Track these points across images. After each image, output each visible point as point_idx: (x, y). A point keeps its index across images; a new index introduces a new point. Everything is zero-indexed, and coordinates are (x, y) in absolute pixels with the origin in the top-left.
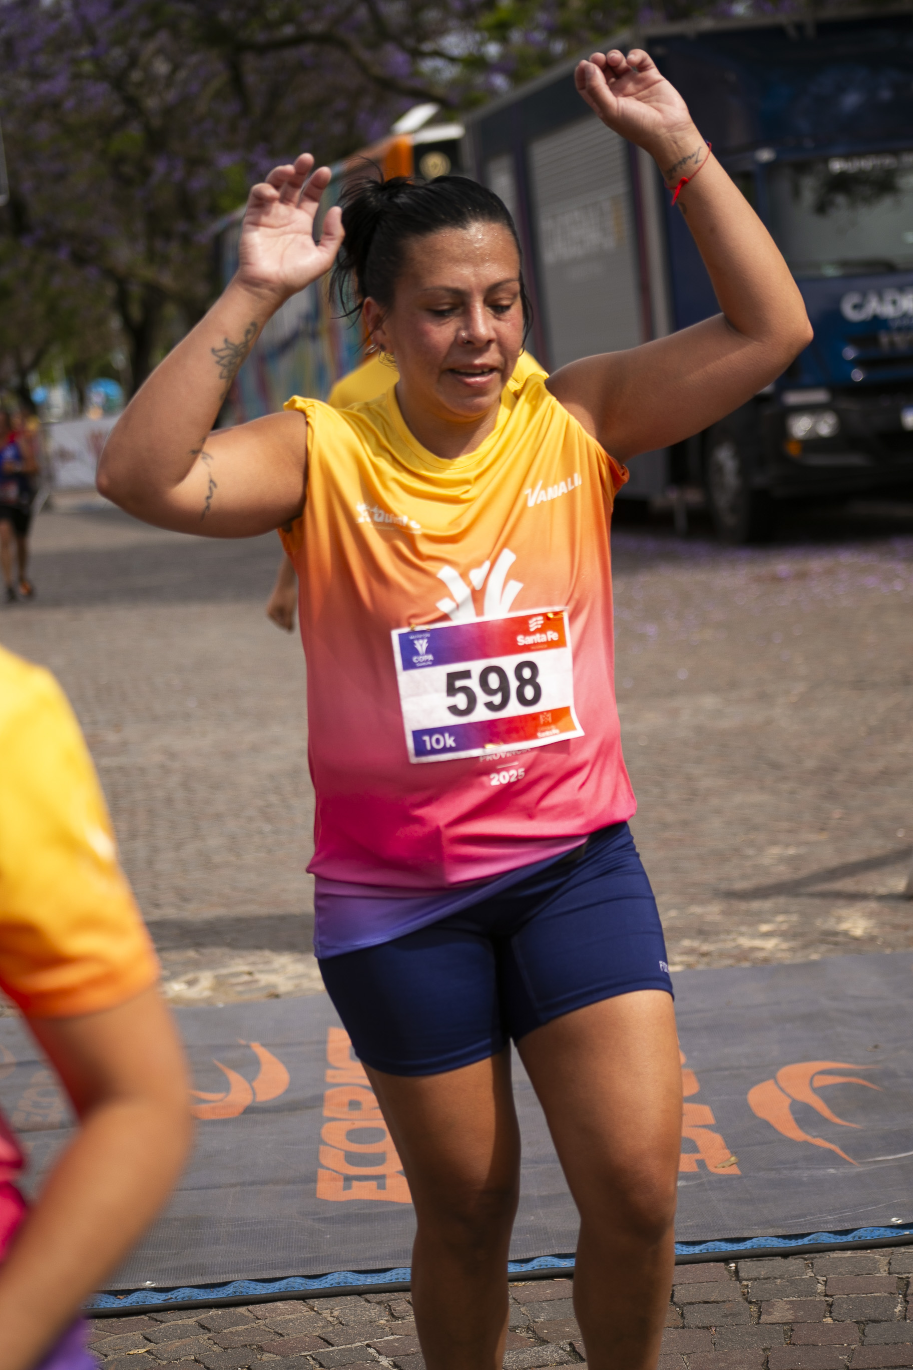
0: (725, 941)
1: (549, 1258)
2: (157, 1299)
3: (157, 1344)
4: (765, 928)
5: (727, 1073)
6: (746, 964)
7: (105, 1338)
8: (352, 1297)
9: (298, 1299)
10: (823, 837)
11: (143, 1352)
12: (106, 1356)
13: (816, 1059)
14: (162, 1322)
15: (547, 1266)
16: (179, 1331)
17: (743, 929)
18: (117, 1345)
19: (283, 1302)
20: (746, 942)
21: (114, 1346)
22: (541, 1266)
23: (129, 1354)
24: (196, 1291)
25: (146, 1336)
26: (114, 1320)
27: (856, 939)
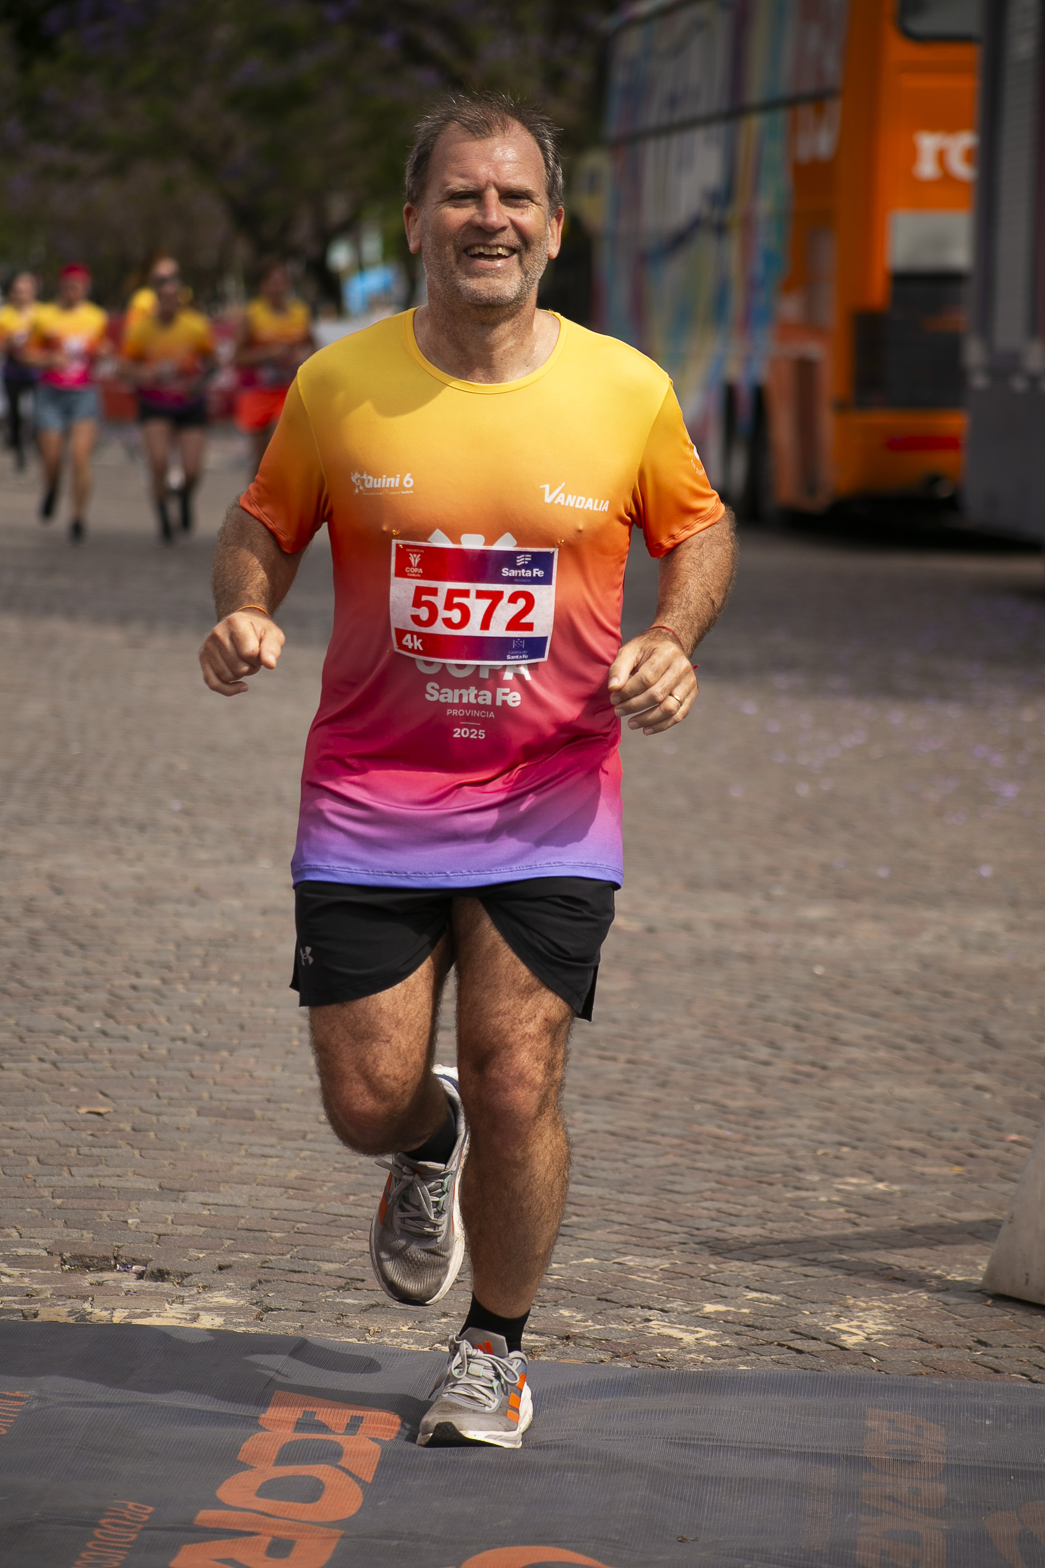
0: (631, 1321)
4: (709, 1308)
5: (395, 1543)
6: (624, 1364)
10: (958, 1169)
13: (556, 1542)
17: (676, 1304)
20: (658, 1326)
27: (843, 1349)
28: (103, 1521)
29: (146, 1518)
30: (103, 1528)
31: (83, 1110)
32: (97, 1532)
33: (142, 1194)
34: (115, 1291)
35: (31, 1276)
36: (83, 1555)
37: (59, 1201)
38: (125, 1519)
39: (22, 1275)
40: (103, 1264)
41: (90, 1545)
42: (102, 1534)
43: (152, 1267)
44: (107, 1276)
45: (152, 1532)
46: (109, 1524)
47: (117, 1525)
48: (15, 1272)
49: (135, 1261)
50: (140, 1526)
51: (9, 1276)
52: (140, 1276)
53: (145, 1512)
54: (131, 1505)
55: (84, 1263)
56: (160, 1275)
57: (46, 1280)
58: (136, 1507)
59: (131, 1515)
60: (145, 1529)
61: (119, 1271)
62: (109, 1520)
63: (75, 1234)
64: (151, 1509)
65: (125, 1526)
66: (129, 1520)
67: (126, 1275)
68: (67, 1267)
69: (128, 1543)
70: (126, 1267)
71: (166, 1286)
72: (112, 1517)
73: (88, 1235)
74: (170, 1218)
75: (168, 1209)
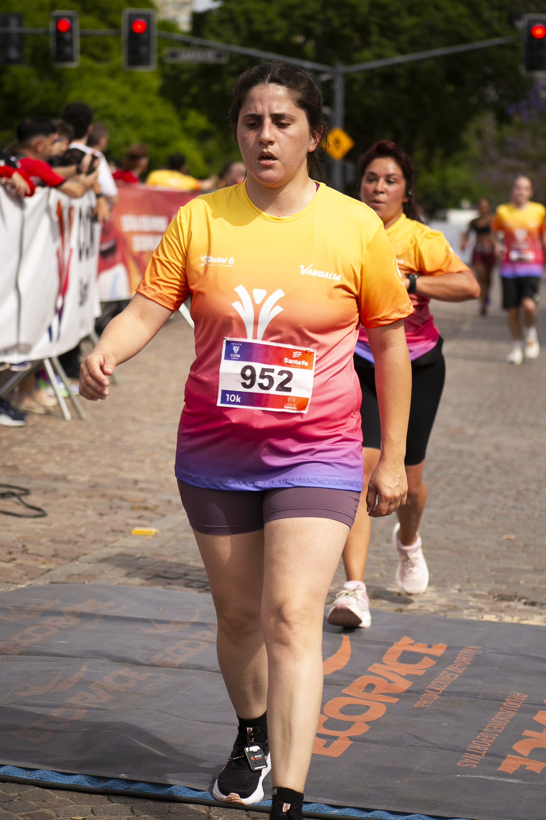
1: (382, 812)
2: (121, 787)
3: (95, 815)
7: (68, 805)
8: (240, 811)
9: (206, 805)
11: (80, 819)
12: (58, 816)
14: (112, 802)
15: (377, 817)
16: (115, 810)
18: (70, 811)
19: (195, 805)
21: (67, 812)
22: (373, 816)
23: (72, 819)
24: (148, 786)
25: (94, 809)
26: (87, 795)
28: (507, 700)
29: (524, 699)
30: (507, 702)
31: (505, 537)
32: (504, 704)
33: (527, 572)
34: (514, 609)
35: (482, 602)
36: (499, 713)
37: (493, 573)
38: (515, 699)
39: (477, 602)
40: (510, 598)
41: (501, 709)
42: (507, 704)
43: (530, 600)
44: (512, 604)
45: (527, 705)
46: (509, 701)
47: (512, 701)
48: (475, 600)
49: (523, 598)
50: (522, 702)
51: (473, 602)
52: (525, 604)
53: (524, 697)
54: (518, 694)
55: (502, 598)
56: (533, 604)
57: (487, 604)
58: (520, 695)
59: (518, 698)
60: (523, 703)
61: (516, 602)
62: (509, 699)
63: (499, 586)
64: (526, 696)
65: (515, 702)
66: (517, 700)
67: (518, 604)
68: (496, 599)
69: (517, 709)
70: (519, 600)
71: (535, 608)
72: (510, 698)
73: (504, 587)
74: (538, 581)
75: (537, 578)
